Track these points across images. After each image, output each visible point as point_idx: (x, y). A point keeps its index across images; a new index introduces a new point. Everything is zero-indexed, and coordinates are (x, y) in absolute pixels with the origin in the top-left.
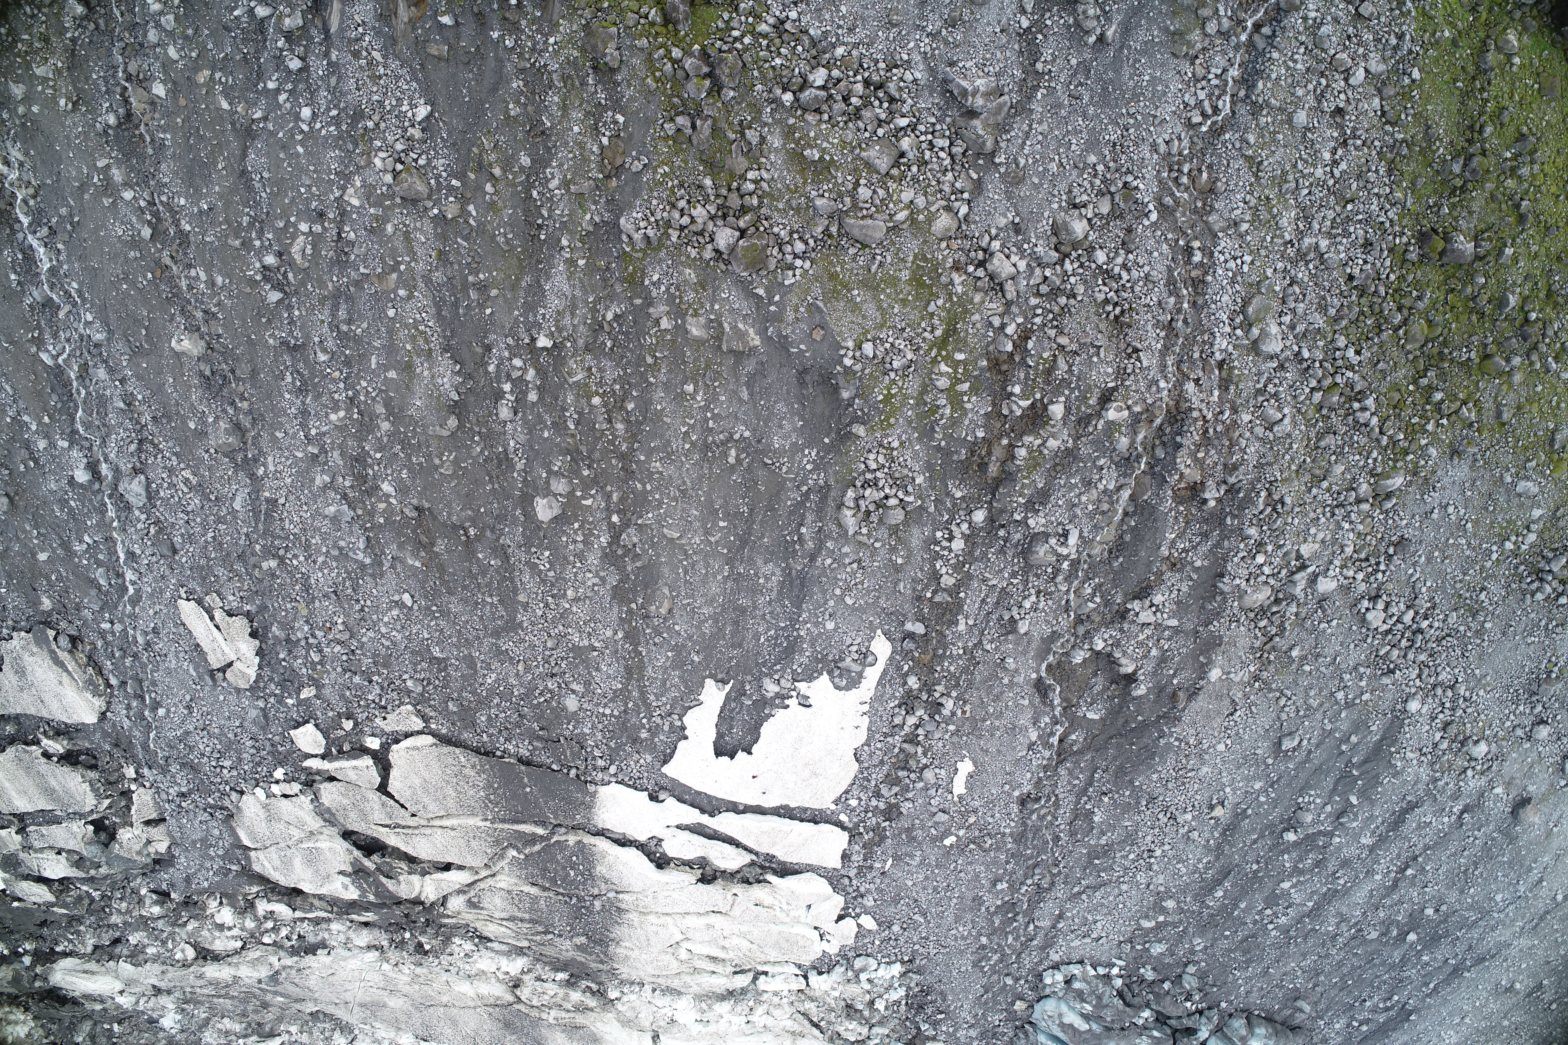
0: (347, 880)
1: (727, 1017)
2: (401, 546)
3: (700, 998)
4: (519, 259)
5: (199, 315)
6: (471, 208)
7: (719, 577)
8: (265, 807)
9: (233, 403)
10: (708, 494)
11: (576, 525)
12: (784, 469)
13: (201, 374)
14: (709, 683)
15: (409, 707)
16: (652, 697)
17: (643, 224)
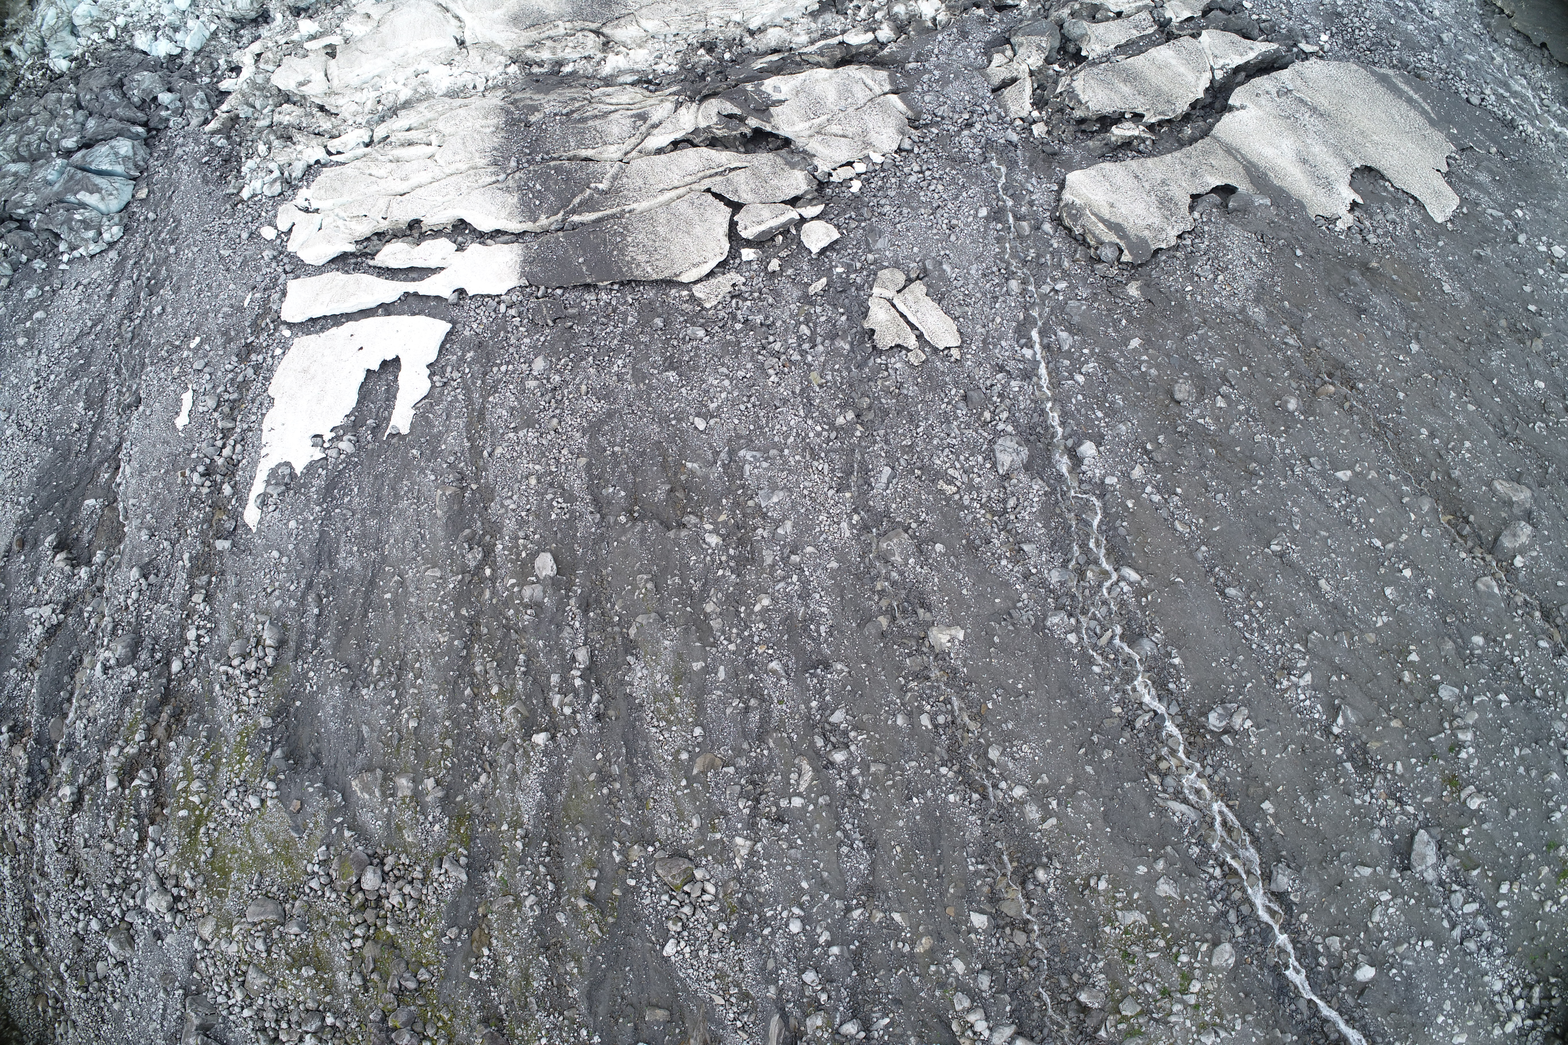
0: (776, 96)
1: (399, 87)
2: (706, 478)
3: (428, 96)
4: (568, 817)
5: (935, 673)
6: (618, 859)
7: (392, 541)
8: (867, 144)
9: (894, 584)
10: (399, 621)
11: (524, 554)
12: (331, 666)
13: (928, 608)
14: (405, 430)
15: (708, 306)
16: (460, 397)
17: (442, 878)
